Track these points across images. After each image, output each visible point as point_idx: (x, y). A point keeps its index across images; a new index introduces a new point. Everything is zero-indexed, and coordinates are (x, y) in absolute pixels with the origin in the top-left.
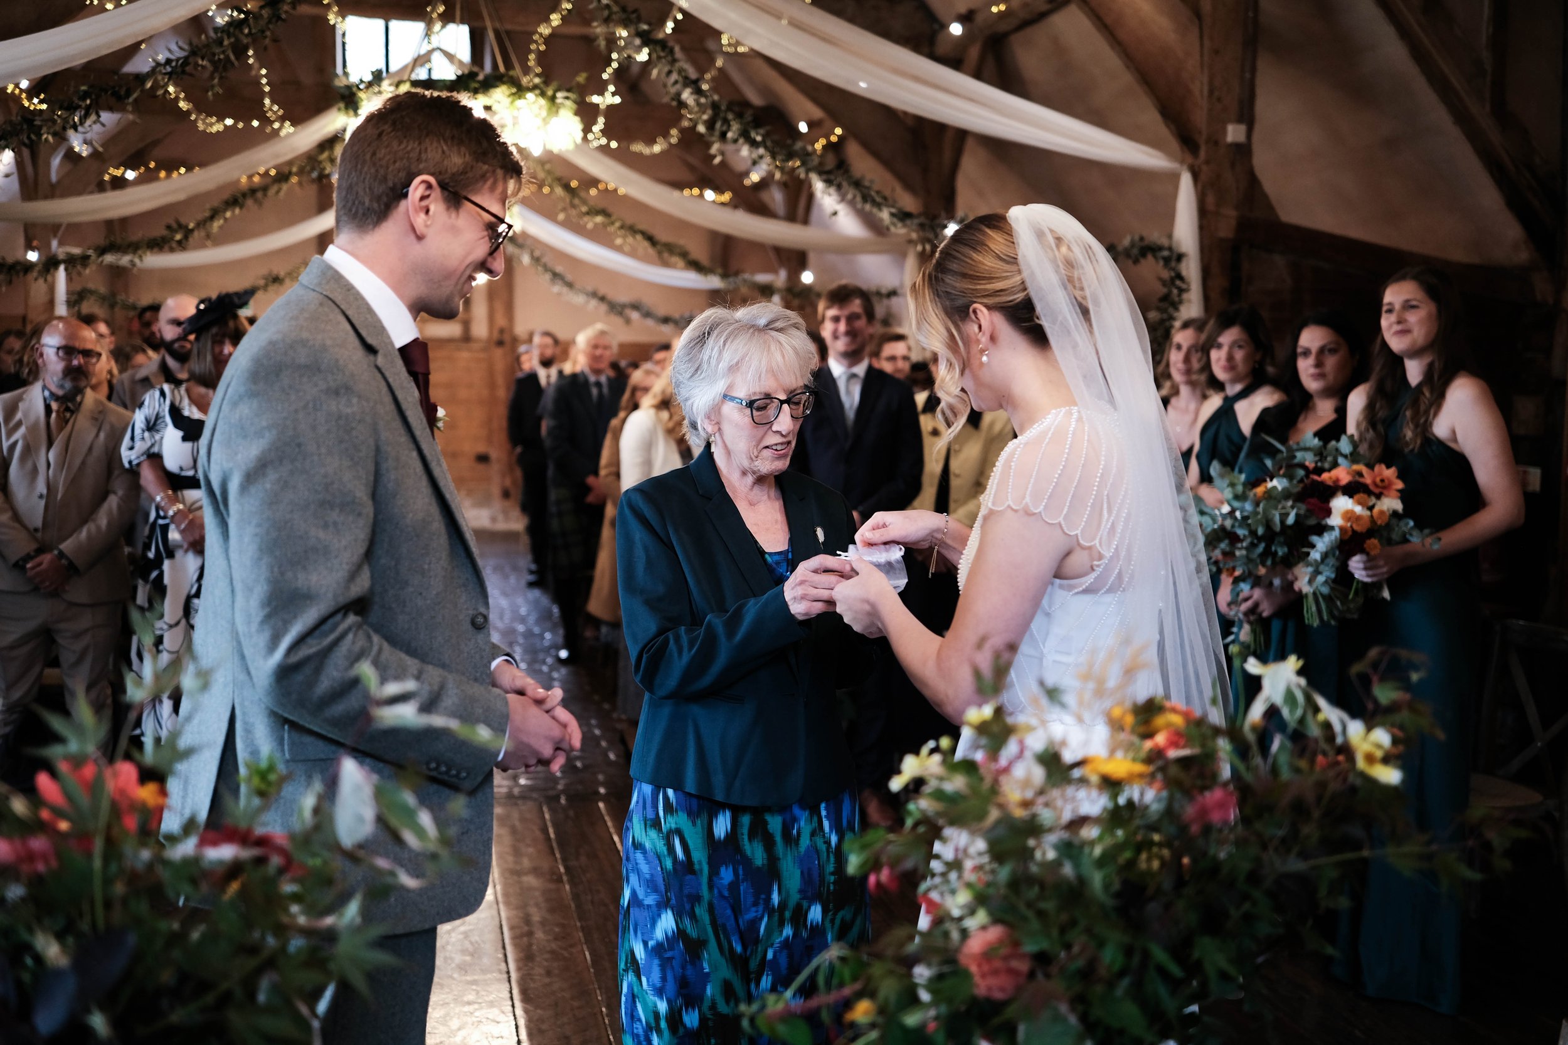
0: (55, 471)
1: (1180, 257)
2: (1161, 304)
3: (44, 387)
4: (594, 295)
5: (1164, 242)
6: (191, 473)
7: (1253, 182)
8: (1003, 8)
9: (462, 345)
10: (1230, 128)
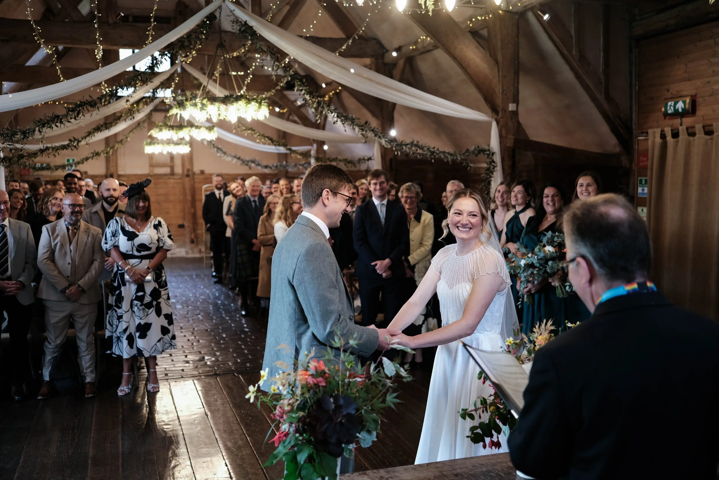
0: (73, 253)
1: (493, 154)
2: (487, 172)
3: (65, 220)
4: (235, 157)
5: (486, 147)
6: (131, 253)
7: (519, 124)
8: (414, 47)
9: (170, 177)
10: (510, 105)
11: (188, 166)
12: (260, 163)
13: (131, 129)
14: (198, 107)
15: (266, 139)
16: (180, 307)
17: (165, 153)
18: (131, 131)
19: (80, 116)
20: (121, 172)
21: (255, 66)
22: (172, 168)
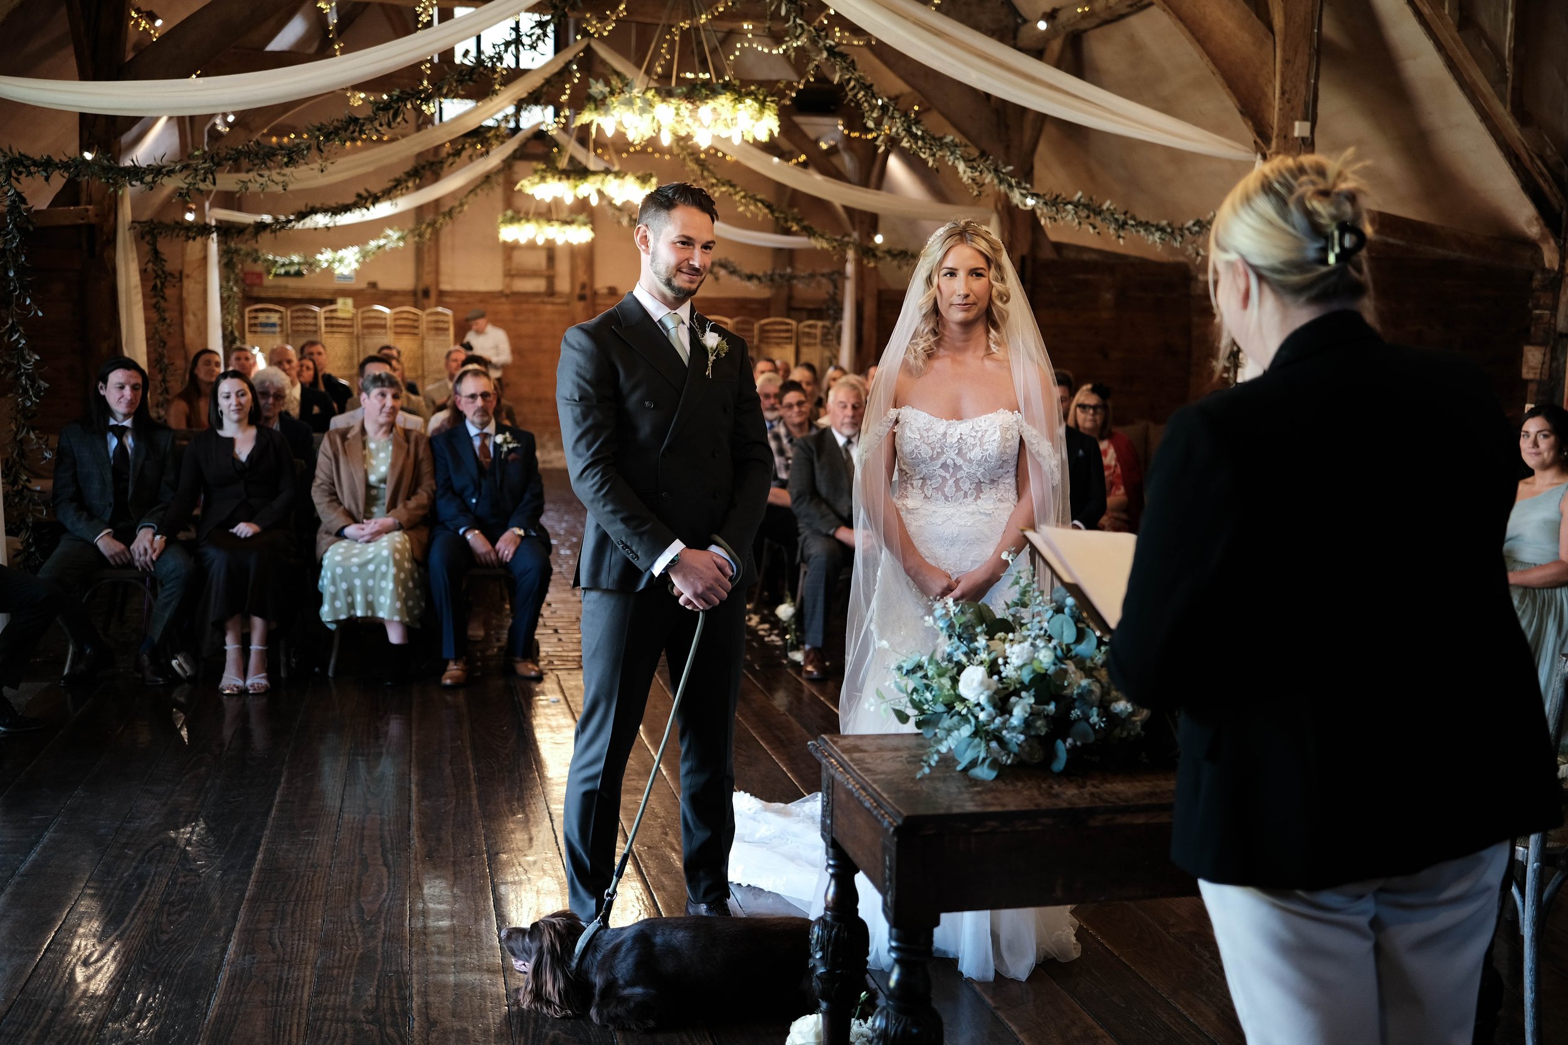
8: (1087, 9)
9: (546, 299)
10: (1297, 124)
11: (582, 277)
12: (738, 268)
13: (471, 188)
14: (636, 107)
15: (760, 205)
16: (568, 552)
17: (540, 242)
18: (471, 192)
19: (399, 120)
20: (445, 287)
21: (742, 50)
22: (551, 280)
